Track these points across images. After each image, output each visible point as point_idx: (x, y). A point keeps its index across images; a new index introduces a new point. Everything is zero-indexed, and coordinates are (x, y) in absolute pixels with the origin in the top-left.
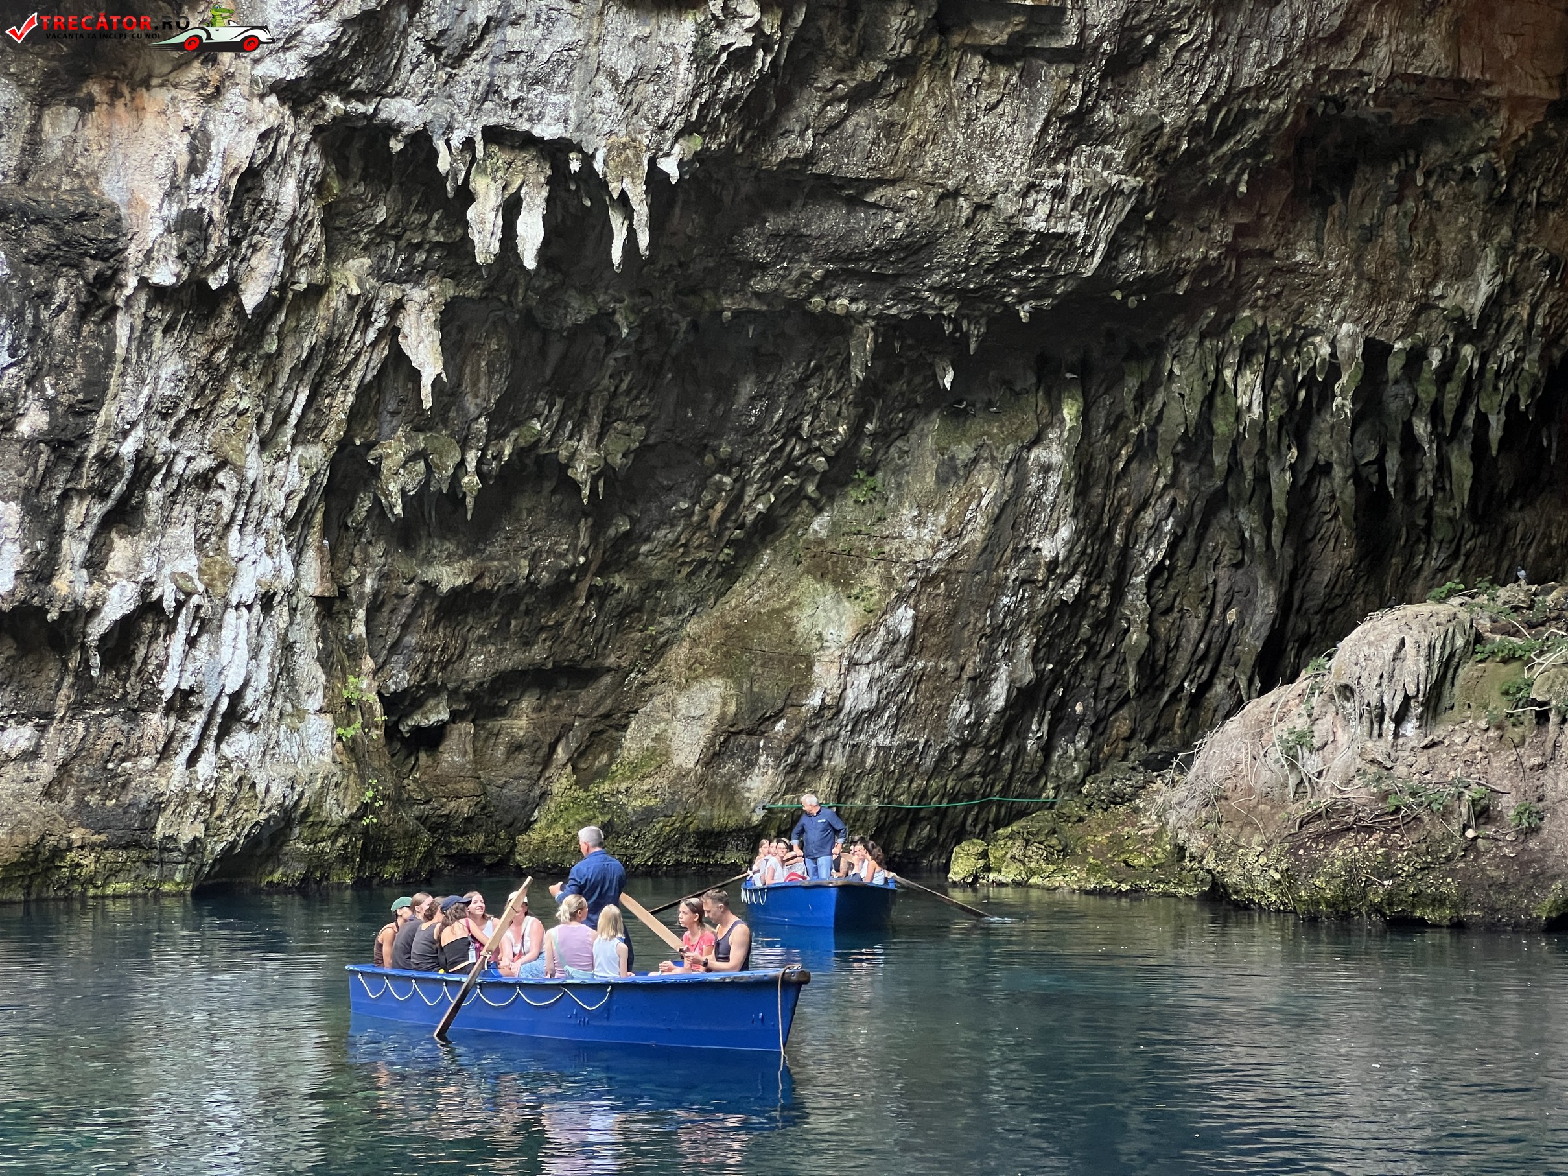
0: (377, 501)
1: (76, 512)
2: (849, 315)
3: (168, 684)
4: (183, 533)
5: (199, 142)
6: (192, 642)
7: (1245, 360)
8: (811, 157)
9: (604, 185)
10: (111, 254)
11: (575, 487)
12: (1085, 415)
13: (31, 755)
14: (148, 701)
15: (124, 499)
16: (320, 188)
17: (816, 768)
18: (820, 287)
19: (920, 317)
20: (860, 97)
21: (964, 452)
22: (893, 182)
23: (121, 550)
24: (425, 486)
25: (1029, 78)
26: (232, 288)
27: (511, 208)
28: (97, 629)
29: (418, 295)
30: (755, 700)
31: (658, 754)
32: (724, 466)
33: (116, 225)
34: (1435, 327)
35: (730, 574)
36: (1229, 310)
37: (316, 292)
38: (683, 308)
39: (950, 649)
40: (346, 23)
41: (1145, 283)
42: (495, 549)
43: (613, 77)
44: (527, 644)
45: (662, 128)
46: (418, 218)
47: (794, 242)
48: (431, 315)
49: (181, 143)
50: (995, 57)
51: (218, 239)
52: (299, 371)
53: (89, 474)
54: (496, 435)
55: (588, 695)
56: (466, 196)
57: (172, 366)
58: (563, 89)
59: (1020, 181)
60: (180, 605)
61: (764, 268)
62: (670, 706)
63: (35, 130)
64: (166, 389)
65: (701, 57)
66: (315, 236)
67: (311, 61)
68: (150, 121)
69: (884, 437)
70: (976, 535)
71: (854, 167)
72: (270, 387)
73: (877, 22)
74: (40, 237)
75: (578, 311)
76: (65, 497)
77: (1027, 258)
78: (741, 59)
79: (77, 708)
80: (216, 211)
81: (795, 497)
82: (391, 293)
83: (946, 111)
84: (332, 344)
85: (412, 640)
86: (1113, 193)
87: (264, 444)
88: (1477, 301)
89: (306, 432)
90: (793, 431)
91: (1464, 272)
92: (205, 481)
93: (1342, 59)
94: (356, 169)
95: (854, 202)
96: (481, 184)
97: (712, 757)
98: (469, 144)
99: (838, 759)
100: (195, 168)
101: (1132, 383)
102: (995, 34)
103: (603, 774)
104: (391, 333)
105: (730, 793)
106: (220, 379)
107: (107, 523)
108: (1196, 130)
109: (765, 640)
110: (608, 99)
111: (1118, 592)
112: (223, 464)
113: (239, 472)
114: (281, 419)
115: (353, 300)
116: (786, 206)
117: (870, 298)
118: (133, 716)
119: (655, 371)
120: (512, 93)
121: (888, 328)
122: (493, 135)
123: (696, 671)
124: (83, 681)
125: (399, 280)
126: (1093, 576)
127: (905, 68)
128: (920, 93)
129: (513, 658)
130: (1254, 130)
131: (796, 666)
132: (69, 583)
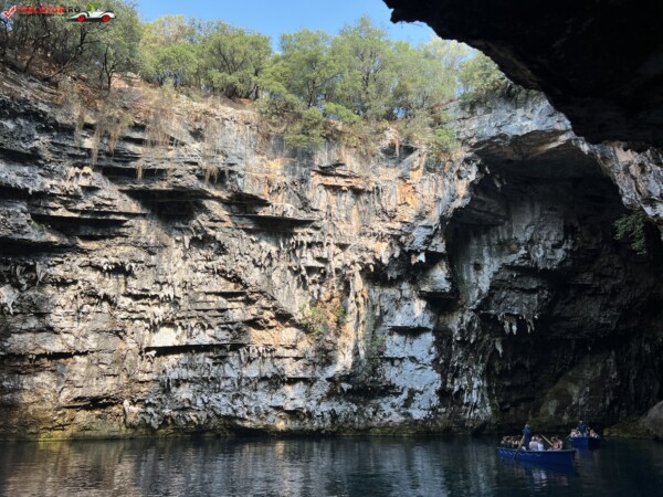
0: (494, 372)
1: (449, 375)
2: (570, 339)
3: (465, 401)
4: (465, 378)
5: (462, 319)
6: (468, 395)
7: (646, 343)
8: (560, 314)
9: (526, 321)
10: (451, 336)
11: (527, 368)
12: (616, 353)
13: (446, 412)
14: (462, 404)
15: (456, 373)
16: (481, 324)
17: (575, 415)
18: (564, 334)
19: (583, 338)
22: (575, 317)
23: (456, 381)
24: (502, 369)
25: (596, 298)
26: (469, 340)
27: (511, 325)
28: (454, 393)
29: (497, 339)
30: (563, 403)
31: (547, 412)
32: (552, 364)
33: (451, 332)
35: (555, 382)
36: (641, 334)
37: (482, 340)
39: (597, 394)
40: (482, 300)
41: (625, 330)
42: (515, 379)
43: (525, 304)
44: (522, 394)
45: (534, 311)
46: (496, 328)
47: (559, 327)
48: (500, 342)
49: (459, 319)
51: (466, 333)
52: (480, 352)
53: (450, 369)
54: (512, 361)
55: (533, 403)
56: (504, 324)
57: (461, 352)
58: (517, 307)
59: (598, 315)
60: (465, 389)
61: (554, 332)
62: (548, 404)
63: (439, 319)
64: (460, 356)
66: (481, 332)
67: (477, 306)
68: (455, 317)
69: (579, 358)
70: (599, 374)
72: (476, 355)
73: (568, 292)
74: (441, 334)
75: (524, 341)
76: (447, 373)
77: (601, 327)
79: (452, 405)
80: (465, 329)
81: (565, 369)
82: (493, 339)
83: (583, 305)
84: (485, 348)
85: (503, 394)
87: (476, 364)
89: (482, 361)
92: (467, 370)
93: (655, 291)
95: (568, 320)
96: (506, 322)
97: (557, 413)
98: (503, 316)
99: (580, 413)
100: (462, 323)
101: (624, 348)
103: (538, 416)
104: (494, 346)
105: (560, 419)
106: (468, 354)
107: (453, 377)
108: (629, 305)
109: (563, 393)
110: (525, 308)
112: (470, 367)
113: (473, 368)
114: (478, 360)
115: (487, 341)
116: (557, 322)
117: (573, 336)
118: (460, 407)
119: (538, 349)
120: (509, 308)
121: (577, 340)
122: (507, 314)
123: (551, 399)
124: (452, 401)
125: (494, 337)
126: (622, 381)
127: (574, 299)
128: (577, 302)
129: (520, 397)
131: (569, 397)
132: (448, 386)
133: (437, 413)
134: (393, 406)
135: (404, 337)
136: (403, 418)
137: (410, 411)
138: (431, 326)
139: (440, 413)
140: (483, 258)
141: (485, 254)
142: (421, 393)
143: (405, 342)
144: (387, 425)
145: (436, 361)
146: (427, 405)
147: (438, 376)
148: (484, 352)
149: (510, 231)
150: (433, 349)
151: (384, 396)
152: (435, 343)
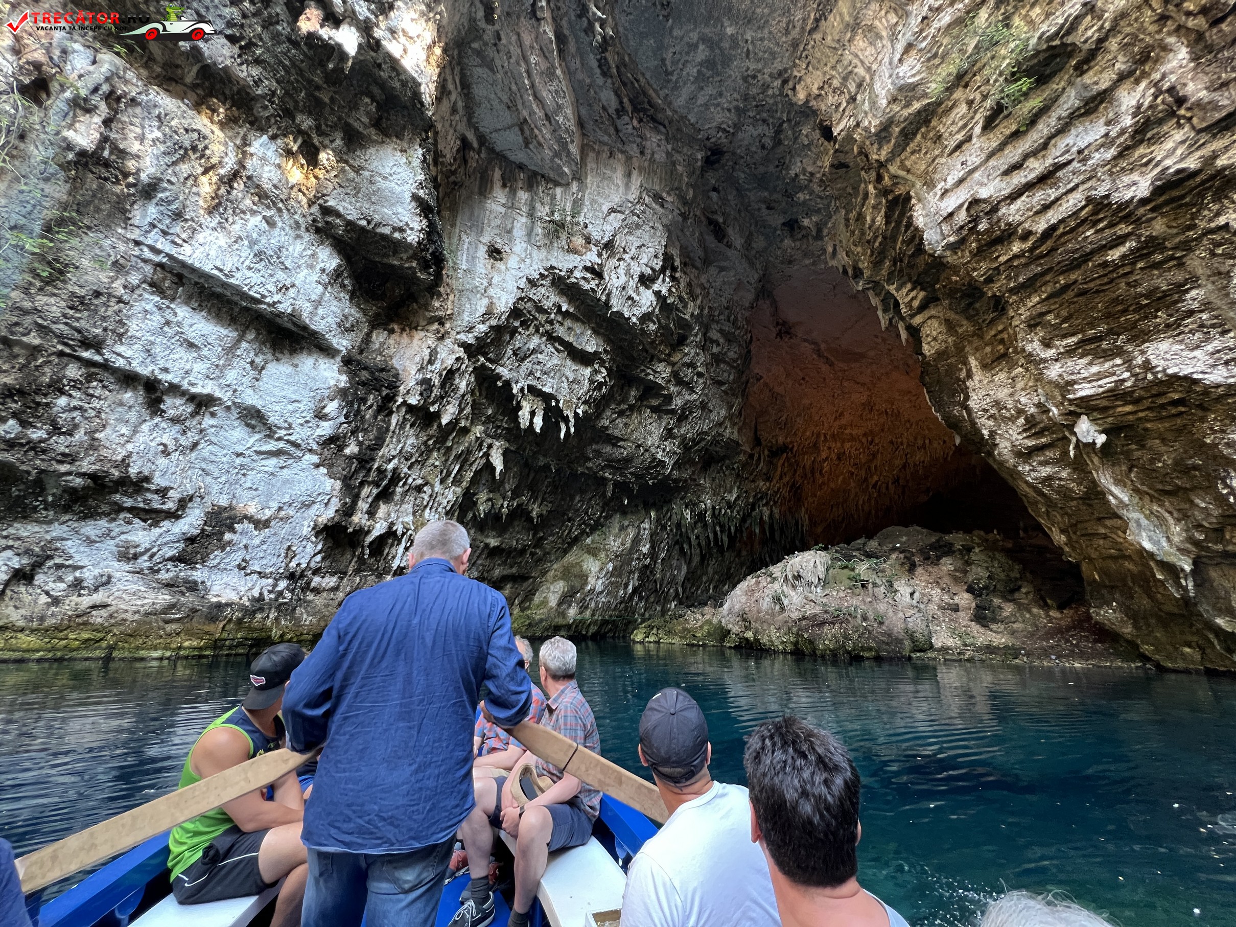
0: (474, 515)
1: (366, 491)
2: (606, 479)
3: (395, 565)
4: (408, 507)
5: (433, 353)
6: (407, 549)
7: (687, 507)
8: (607, 428)
9: (562, 411)
10: (393, 387)
11: (532, 519)
12: (656, 515)
13: (335, 589)
14: (387, 571)
15: (387, 487)
16: (472, 392)
17: (587, 608)
18: (603, 469)
19: (624, 482)
20: (621, 414)
21: (626, 523)
22: (624, 440)
23: (383, 509)
24: (490, 511)
25: (660, 418)
26: (437, 415)
27: (533, 414)
28: (369, 539)
29: (497, 443)
30: (572, 587)
31: (545, 602)
32: (569, 520)
33: (397, 376)
34: (724, 504)
35: (565, 552)
36: (686, 493)
37: (465, 431)
38: (569, 467)
39: (620, 576)
40: (491, 327)
41: (676, 481)
42: (507, 536)
43: (567, 378)
44: (511, 567)
45: (579, 399)
46: (501, 417)
47: (598, 454)
48: (500, 451)
49: (428, 351)
50: (655, 410)
51: (436, 392)
52: (458, 457)
53: (373, 476)
54: (513, 499)
55: (525, 585)
56: (519, 407)
57: (411, 440)
58: (553, 378)
59: (657, 444)
60: (404, 534)
61: (590, 460)
62: (548, 589)
63: (369, 335)
64: (408, 448)
65: (591, 381)
66: (468, 410)
67: (477, 338)
68: (416, 341)
69: (606, 518)
70: (628, 545)
71: (617, 433)
72: (446, 460)
73: (628, 393)
74: (365, 375)
75: (542, 461)
76: (362, 484)
77: (655, 467)
78: (600, 385)
79: (357, 571)
80: (436, 381)
81: (583, 532)
82: (489, 441)
83: (640, 423)
84: (468, 452)
85: (479, 562)
86: (675, 453)
87: (442, 481)
88: (733, 499)
89: (457, 482)
90: (586, 513)
91: (730, 492)
92: (419, 489)
93: (721, 430)
94: (484, 393)
95: (615, 445)
96: (524, 403)
97: (560, 604)
98: (522, 389)
99: (593, 605)
100: (431, 362)
101: (665, 509)
102: (655, 402)
103: (528, 608)
104: (487, 455)
105: (563, 614)
106: (429, 451)
107: (378, 498)
108: (693, 440)
109: (575, 570)
110: (565, 385)
111: (655, 563)
112: (426, 484)
113: (432, 486)
114: (449, 474)
115: (477, 438)
116: (597, 443)
117: (614, 474)
118: (380, 576)
119: (556, 488)
120: (538, 375)
121: (616, 484)
122: (531, 389)
123: (555, 579)
124: (361, 560)
125: (492, 437)
126: (652, 559)
127: (631, 408)
128: (634, 417)
129: (507, 571)
130: (703, 444)
131: (584, 578)
132: (359, 519)
133: (307, 588)
134: (127, 555)
135: (227, 334)
136: (164, 598)
137: (198, 575)
138: (342, 343)
139: (317, 591)
140: (511, 240)
141: (519, 231)
142: (261, 525)
143: (230, 351)
144: (80, 620)
145: (334, 441)
146: (272, 562)
147: (332, 486)
148: (464, 459)
149: (577, 205)
150: (332, 407)
151: (89, 515)
152: (342, 393)
